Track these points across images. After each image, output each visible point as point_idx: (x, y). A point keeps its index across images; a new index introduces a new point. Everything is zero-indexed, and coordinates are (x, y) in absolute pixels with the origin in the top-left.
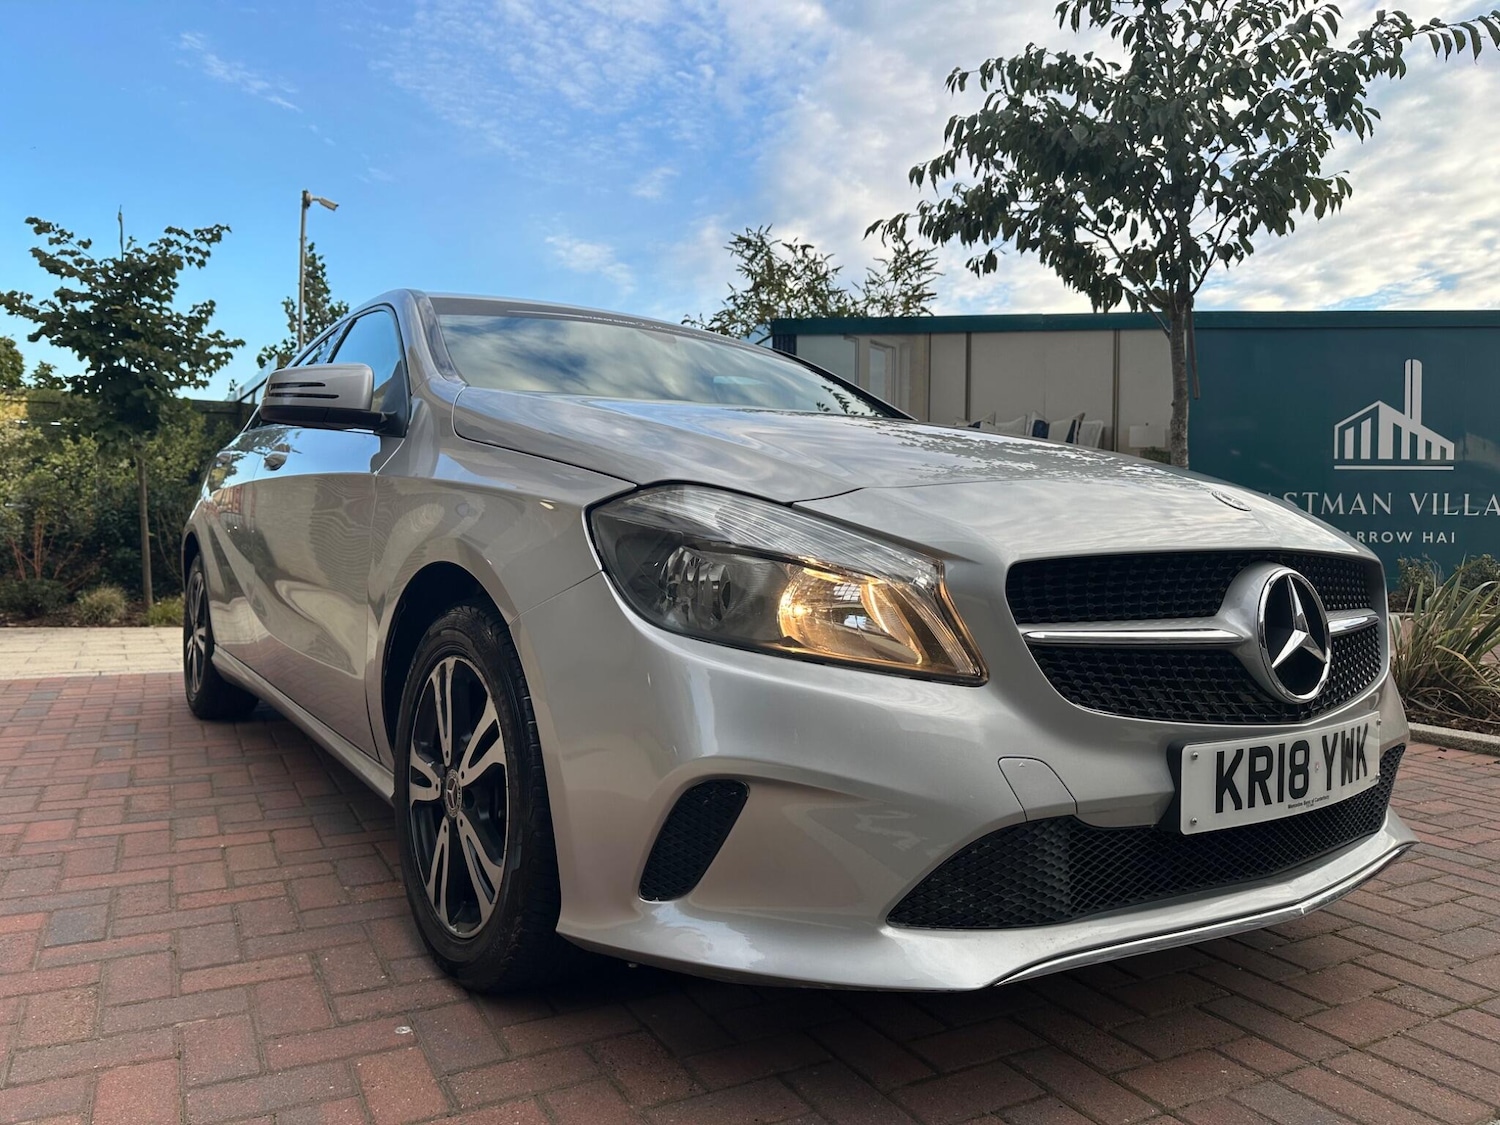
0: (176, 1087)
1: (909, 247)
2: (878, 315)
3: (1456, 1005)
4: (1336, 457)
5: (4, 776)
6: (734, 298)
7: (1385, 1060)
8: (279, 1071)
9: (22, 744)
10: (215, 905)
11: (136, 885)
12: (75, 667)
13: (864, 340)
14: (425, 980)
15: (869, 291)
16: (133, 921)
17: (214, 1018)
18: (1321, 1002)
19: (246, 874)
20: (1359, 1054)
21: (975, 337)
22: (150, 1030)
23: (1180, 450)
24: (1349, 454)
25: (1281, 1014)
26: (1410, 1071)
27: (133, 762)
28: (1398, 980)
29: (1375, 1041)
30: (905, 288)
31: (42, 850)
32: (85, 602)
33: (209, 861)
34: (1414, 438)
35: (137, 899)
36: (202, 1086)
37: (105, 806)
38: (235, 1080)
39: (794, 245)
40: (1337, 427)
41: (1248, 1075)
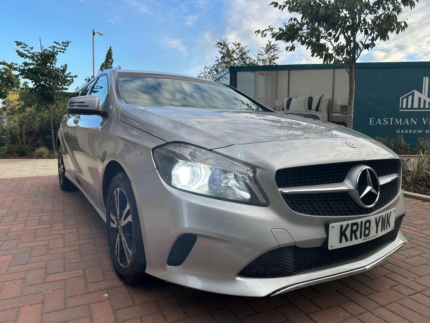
0: (41, 313)
1: (271, 43)
2: (261, 65)
3: (415, 292)
4: (400, 107)
5: (7, 209)
6: (218, 61)
7: (391, 311)
8: (69, 308)
9: (13, 199)
10: (59, 253)
11: (38, 246)
12: (32, 173)
13: (257, 73)
14: (114, 279)
15: (258, 57)
16: (36, 258)
17: (54, 290)
18: (374, 290)
19: (69, 242)
20: (383, 308)
21: (291, 71)
22: (36, 294)
23: (350, 108)
24: (404, 106)
25: (361, 294)
26: (397, 314)
27: (43, 205)
28: (399, 283)
29: (389, 304)
30: (269, 56)
31: (14, 234)
32: (37, 152)
33: (59, 238)
34: (425, 101)
35: (38, 251)
36: (48, 313)
37: (34, 219)
38: (57, 311)
39: (236, 44)
40: (401, 98)
41: (348, 315)
